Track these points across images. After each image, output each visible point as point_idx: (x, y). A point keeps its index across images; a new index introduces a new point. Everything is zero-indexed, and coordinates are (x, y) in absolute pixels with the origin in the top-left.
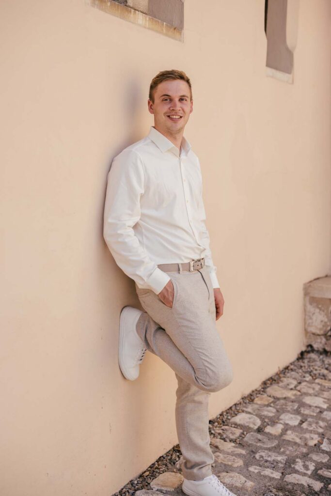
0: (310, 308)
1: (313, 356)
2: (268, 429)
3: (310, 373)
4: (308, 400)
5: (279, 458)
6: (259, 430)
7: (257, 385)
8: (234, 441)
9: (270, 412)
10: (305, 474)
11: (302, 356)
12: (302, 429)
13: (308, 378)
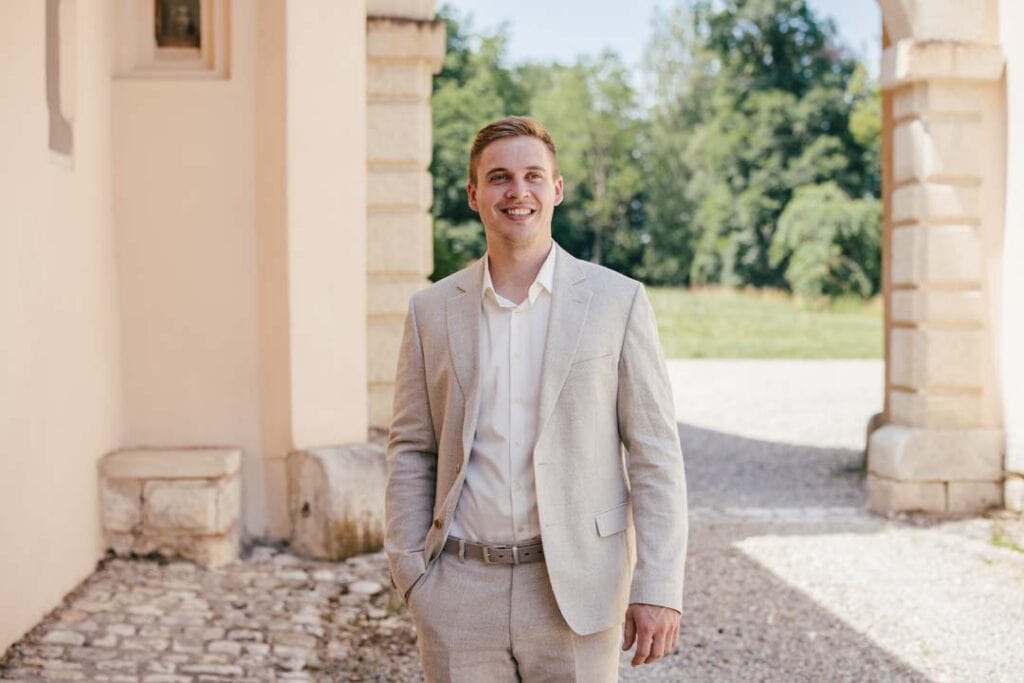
0: (109, 494)
1: (117, 563)
2: (97, 642)
3: (123, 582)
4: (135, 610)
5: (129, 664)
6: (86, 645)
7: (56, 601)
8: (60, 658)
9: (90, 626)
10: (166, 673)
11: (101, 565)
12: (142, 638)
13: (122, 588)
